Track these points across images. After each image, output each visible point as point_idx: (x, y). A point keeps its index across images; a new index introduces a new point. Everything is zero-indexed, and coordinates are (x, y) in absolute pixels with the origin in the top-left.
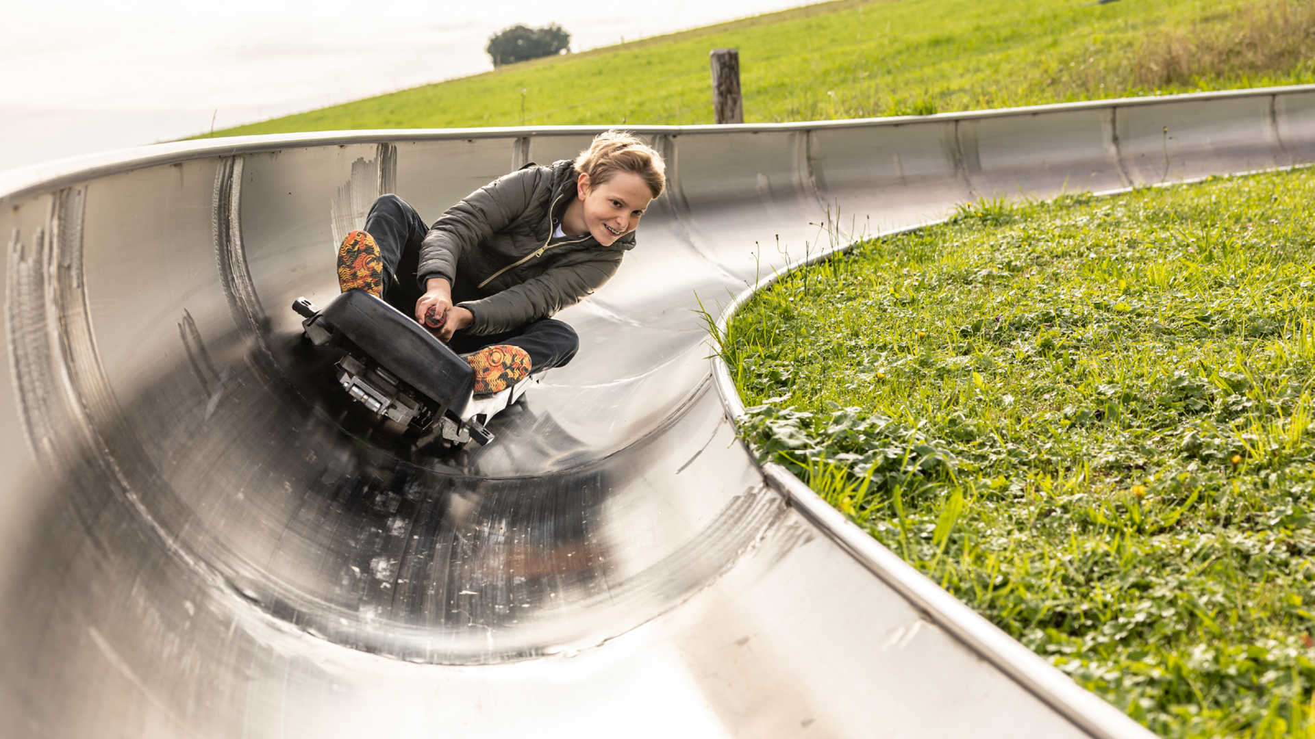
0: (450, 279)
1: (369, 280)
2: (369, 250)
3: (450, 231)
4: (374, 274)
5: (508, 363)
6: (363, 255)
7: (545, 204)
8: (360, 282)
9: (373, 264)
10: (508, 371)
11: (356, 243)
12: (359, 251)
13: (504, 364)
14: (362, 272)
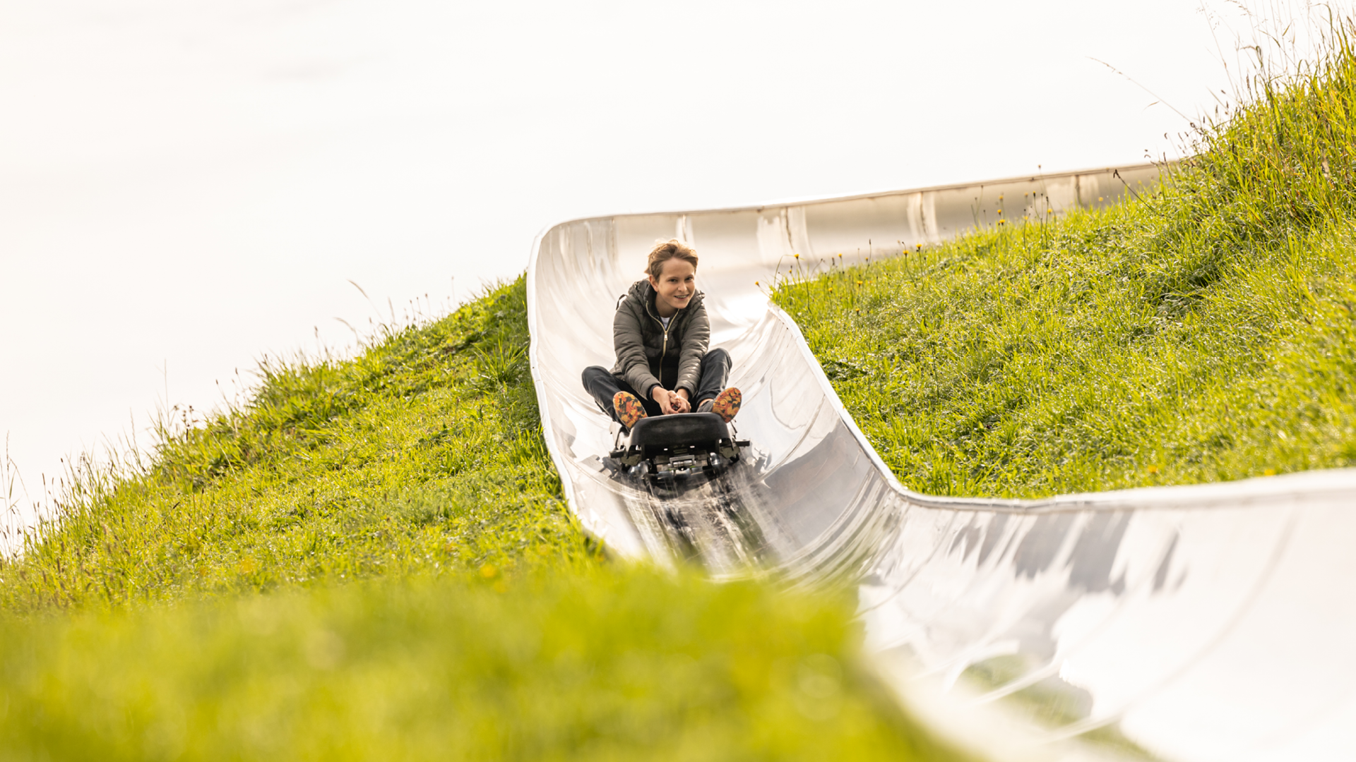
0: (659, 385)
1: (639, 413)
2: (629, 399)
3: (635, 364)
4: (639, 409)
5: (730, 400)
6: (628, 403)
7: (645, 313)
8: (635, 417)
9: (635, 404)
10: (734, 402)
11: (621, 400)
12: (625, 403)
13: (729, 402)
14: (633, 412)
